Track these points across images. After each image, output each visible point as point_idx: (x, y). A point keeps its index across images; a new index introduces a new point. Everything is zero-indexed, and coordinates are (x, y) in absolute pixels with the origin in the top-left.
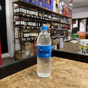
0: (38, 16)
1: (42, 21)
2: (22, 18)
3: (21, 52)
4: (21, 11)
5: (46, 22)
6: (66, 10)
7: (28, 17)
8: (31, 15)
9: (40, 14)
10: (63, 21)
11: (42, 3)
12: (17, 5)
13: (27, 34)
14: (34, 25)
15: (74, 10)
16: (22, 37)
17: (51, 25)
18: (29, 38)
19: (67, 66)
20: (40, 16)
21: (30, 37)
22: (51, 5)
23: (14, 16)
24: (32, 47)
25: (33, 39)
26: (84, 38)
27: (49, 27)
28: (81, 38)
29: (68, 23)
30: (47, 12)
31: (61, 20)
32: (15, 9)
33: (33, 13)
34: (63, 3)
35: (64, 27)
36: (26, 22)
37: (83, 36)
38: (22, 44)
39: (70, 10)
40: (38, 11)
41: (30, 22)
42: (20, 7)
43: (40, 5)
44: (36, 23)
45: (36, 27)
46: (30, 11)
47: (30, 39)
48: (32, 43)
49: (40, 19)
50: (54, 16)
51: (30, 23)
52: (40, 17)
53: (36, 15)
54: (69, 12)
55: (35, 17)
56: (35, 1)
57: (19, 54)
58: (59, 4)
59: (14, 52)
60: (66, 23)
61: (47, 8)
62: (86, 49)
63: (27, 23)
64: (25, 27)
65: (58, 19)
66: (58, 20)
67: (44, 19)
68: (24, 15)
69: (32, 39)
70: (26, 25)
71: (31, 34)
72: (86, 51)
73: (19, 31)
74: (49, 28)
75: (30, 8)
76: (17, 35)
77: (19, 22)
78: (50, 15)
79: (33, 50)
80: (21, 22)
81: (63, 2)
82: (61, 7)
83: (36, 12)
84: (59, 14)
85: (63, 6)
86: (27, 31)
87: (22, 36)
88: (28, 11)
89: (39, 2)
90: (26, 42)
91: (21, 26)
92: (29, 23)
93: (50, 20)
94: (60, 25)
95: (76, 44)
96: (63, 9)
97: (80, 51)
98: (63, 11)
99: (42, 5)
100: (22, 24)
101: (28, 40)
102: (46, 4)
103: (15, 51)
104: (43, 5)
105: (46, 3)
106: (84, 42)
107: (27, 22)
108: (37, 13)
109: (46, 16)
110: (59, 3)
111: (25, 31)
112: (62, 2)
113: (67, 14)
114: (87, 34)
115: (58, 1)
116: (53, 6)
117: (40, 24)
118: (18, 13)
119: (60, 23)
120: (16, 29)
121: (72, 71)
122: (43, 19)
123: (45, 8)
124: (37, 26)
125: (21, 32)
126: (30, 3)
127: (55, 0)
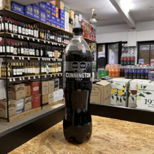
0: (39, 37)
1: (46, 46)
2: (8, 41)
3: (8, 103)
4: (7, 28)
5: (53, 48)
6: (85, 29)
7: (21, 40)
8: (25, 35)
9: (43, 34)
11: (46, 16)
13: (18, 70)
14: (31, 53)
15: (98, 29)
16: (9, 75)
17: (62, 53)
18: (23, 77)
19: (99, 129)
20: (43, 37)
21: (24, 74)
22: (61, 20)
24: (28, 93)
25: (31, 77)
26: (117, 75)
27: (59, 56)
28: (113, 75)
30: (54, 31)
33: (29, 32)
34: (80, 17)
36: (16, 49)
37: (115, 73)
38: (9, 88)
39: (92, 29)
40: (38, 29)
41: (24, 47)
43: (42, 19)
44: (35, 50)
45: (36, 56)
46: (23, 29)
47: (24, 79)
48: (27, 85)
49: (42, 43)
50: (66, 39)
51: (24, 50)
52: (42, 39)
53: (35, 36)
54: (91, 31)
55: (34, 40)
56: (33, 12)
57: (4, 107)
58: (75, 18)
61: (54, 24)
62: (123, 95)
63: (19, 49)
64: (15, 58)
67: (49, 42)
68: (12, 35)
69: (28, 78)
70: (16, 54)
71: (26, 69)
72: (122, 98)
73: (3, 64)
74: (59, 58)
75: (25, 23)
77: (4, 47)
78: (60, 37)
79: (30, 98)
80: (8, 47)
81: (80, 15)
82: (78, 23)
83: (35, 31)
85: (81, 22)
86: (19, 64)
87: (9, 72)
88: (20, 28)
89: (40, 13)
90: (17, 84)
91: (8, 56)
92: (22, 49)
93: (59, 44)
95: (106, 86)
96: (82, 26)
97: (113, 97)
99: (45, 19)
100: (8, 51)
101: (21, 79)
102: (53, 18)
104: (47, 19)
105: (51, 15)
106: (120, 83)
108: (37, 32)
109: (54, 38)
110: (75, 16)
111: (14, 64)
112: (78, 15)
113: (88, 36)
114: (121, 69)
115: (73, 13)
116: (64, 21)
117: (42, 51)
118: (2, 31)
121: (110, 137)
122: (47, 43)
123: (51, 24)
124: (38, 55)
125: (6, 66)
126: (25, 15)
127: (68, 12)
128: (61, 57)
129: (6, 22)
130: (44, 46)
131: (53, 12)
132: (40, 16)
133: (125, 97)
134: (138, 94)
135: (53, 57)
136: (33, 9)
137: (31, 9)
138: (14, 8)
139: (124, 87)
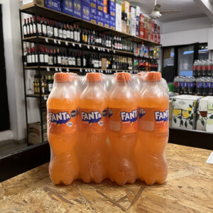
0: (82, 41)
1: (90, 53)
2: (42, 47)
3: (42, 128)
4: (40, 31)
5: (99, 55)
6: (145, 27)
7: (57, 45)
8: (63, 39)
9: (86, 36)
10: (140, 52)
11: (90, 11)
12: (31, 16)
14: (70, 63)
15: (164, 26)
16: (43, 91)
17: (112, 62)
20: (86, 41)
22: (110, 16)
23: (24, 42)
27: (107, 66)
29: (151, 57)
30: (101, 32)
31: (134, 51)
32: (25, 25)
33: (67, 34)
34: (138, 11)
35: (142, 66)
36: (52, 57)
39: (155, 26)
40: (80, 30)
41: (61, 55)
42: (36, 22)
43: (84, 17)
44: (76, 58)
45: (77, 66)
46: (61, 31)
49: (84, 48)
50: (118, 42)
51: (62, 59)
52: (84, 43)
53: (76, 39)
54: (153, 30)
55: (74, 45)
56: (73, 8)
57: (37, 132)
58: (130, 11)
59: (26, 127)
60: (147, 57)
61: (101, 21)
62: (189, 118)
63: (55, 58)
64: (50, 69)
65: (129, 49)
66: (128, 51)
67: (94, 48)
68: (47, 41)
70: (52, 64)
72: (188, 122)
73: (35, 77)
74: (108, 68)
75: (62, 22)
76: (32, 87)
77: (36, 56)
78: (109, 40)
80: (41, 56)
81: (138, 8)
82: (135, 19)
83: (76, 33)
84: (131, 37)
85: (138, 18)
87: (43, 89)
88: (56, 29)
89: (82, 8)
91: (41, 67)
92: (59, 58)
93: (108, 50)
94: (133, 61)
96: (140, 23)
97: (175, 120)
98: (138, 29)
99: (89, 16)
100: (42, 61)
102: (100, 13)
103: (27, 125)
104: (92, 16)
105: (98, 10)
106: (185, 101)
107: (56, 55)
108: (79, 34)
109: (100, 42)
110: (130, 9)
111: (49, 78)
112: (135, 8)
113: (149, 36)
115: (127, 5)
116: (115, 17)
117: (84, 60)
118: (34, 34)
119: (133, 57)
120: (29, 72)
122: (91, 48)
123: (97, 23)
124: (79, 65)
125: (40, 80)
126: (62, 11)
127: (120, 4)
128: (110, 67)
129: (39, 23)
130: (88, 53)
131: (100, 5)
132: (82, 12)
133: (192, 120)
134: (209, 116)
135: (100, 68)
136: (73, 4)
137: (71, 4)
138: (48, 4)
139: (191, 106)
